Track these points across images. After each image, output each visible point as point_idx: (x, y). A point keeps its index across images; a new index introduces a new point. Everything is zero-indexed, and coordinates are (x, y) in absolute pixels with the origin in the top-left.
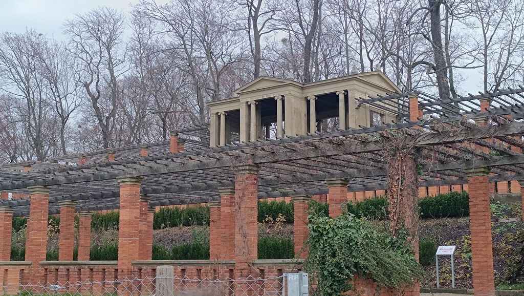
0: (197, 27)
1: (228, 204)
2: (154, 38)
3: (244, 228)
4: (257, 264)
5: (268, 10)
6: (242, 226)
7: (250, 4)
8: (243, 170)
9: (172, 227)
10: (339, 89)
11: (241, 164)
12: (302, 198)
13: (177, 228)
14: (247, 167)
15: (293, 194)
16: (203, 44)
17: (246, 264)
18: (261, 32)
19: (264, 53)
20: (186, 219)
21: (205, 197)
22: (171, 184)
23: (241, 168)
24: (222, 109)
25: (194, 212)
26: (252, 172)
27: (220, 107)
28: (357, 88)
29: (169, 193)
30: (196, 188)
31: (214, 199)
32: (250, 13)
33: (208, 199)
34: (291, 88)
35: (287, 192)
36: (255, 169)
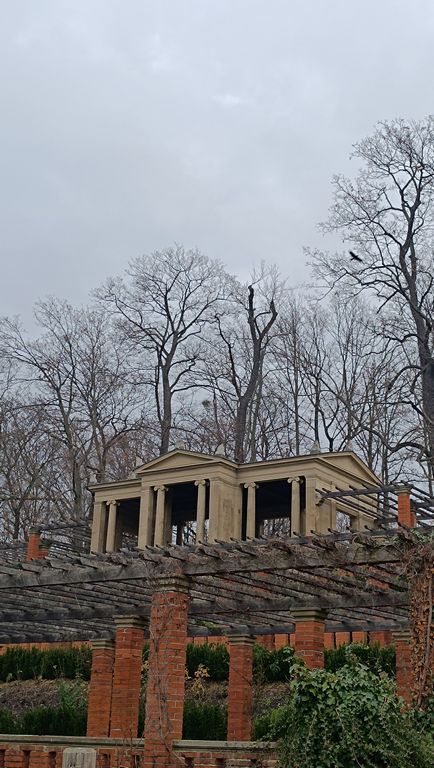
0: (79, 377)
1: (128, 643)
2: (14, 388)
3: (163, 684)
4: (181, 748)
5: (185, 358)
6: (159, 681)
7: (160, 349)
8: (165, 585)
9: (24, 679)
10: (292, 474)
11: (163, 575)
12: (244, 639)
13: (33, 683)
14: (174, 581)
15: (228, 633)
16: (87, 401)
17: (163, 747)
18: (175, 388)
19: (177, 419)
20: (49, 667)
21: (85, 632)
22: (36, 607)
23: (162, 582)
24: (112, 497)
25: (62, 656)
26: (181, 590)
27: (110, 492)
28: (320, 474)
29: (28, 623)
30: (75, 614)
31: (99, 636)
32: (160, 361)
33: (90, 636)
34: (220, 469)
35: (220, 629)
36: (186, 584)
